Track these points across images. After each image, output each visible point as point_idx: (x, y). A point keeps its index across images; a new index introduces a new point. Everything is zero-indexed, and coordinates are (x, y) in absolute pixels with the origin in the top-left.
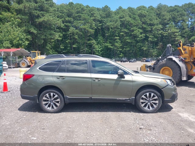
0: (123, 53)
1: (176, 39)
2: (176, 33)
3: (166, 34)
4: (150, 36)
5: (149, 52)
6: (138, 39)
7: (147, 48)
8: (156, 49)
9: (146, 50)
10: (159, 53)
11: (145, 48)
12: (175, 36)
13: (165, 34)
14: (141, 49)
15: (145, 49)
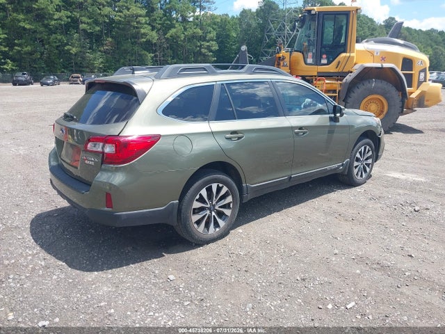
0: (13, 60)
1: (143, 31)
2: (140, 18)
3: (120, 17)
4: (84, 19)
5: (83, 58)
6: (53, 22)
7: (78, 49)
8: (100, 51)
9: (75, 55)
10: (107, 62)
11: (74, 49)
12: (139, 25)
13: (118, 18)
14: (63, 50)
15: (74, 51)
